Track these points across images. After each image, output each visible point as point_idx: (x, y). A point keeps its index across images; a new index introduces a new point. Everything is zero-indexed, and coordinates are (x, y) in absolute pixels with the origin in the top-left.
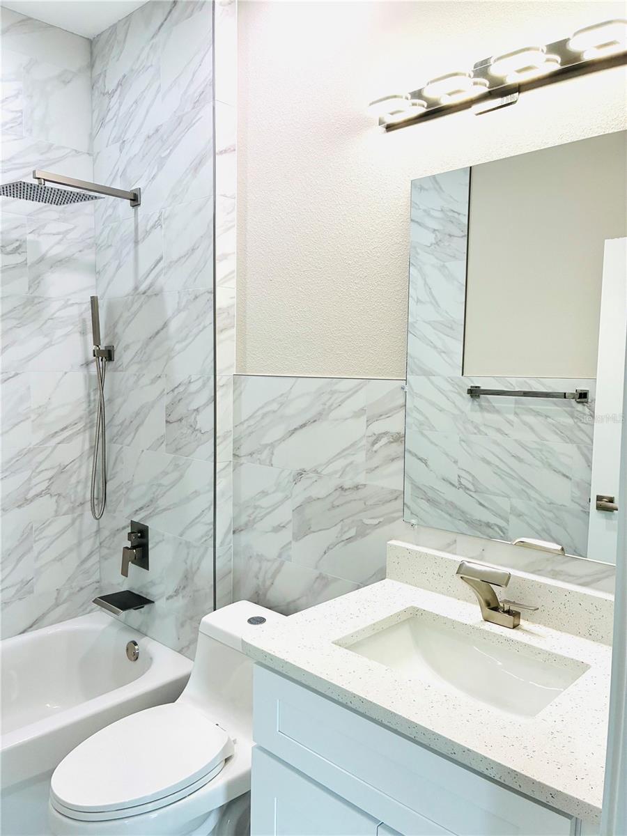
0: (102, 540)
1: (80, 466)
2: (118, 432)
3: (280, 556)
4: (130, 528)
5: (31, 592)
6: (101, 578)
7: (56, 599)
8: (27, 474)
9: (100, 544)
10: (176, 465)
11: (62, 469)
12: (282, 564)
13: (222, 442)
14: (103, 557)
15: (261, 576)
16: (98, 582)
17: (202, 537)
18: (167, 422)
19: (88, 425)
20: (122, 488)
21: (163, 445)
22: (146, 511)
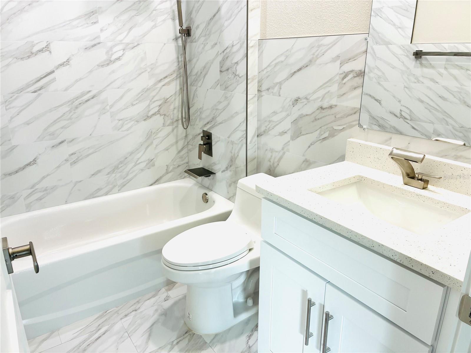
0: (188, 141)
1: (175, 99)
2: (195, 79)
3: (283, 149)
4: (202, 134)
5: (154, 165)
6: (188, 161)
7: (167, 170)
8: (148, 102)
9: (188, 143)
10: (226, 97)
11: (166, 101)
12: (284, 153)
13: (251, 82)
14: (189, 150)
15: (272, 161)
16: (188, 163)
17: (240, 138)
18: (221, 71)
19: (179, 76)
20: (198, 112)
21: (219, 85)
22: (210, 124)
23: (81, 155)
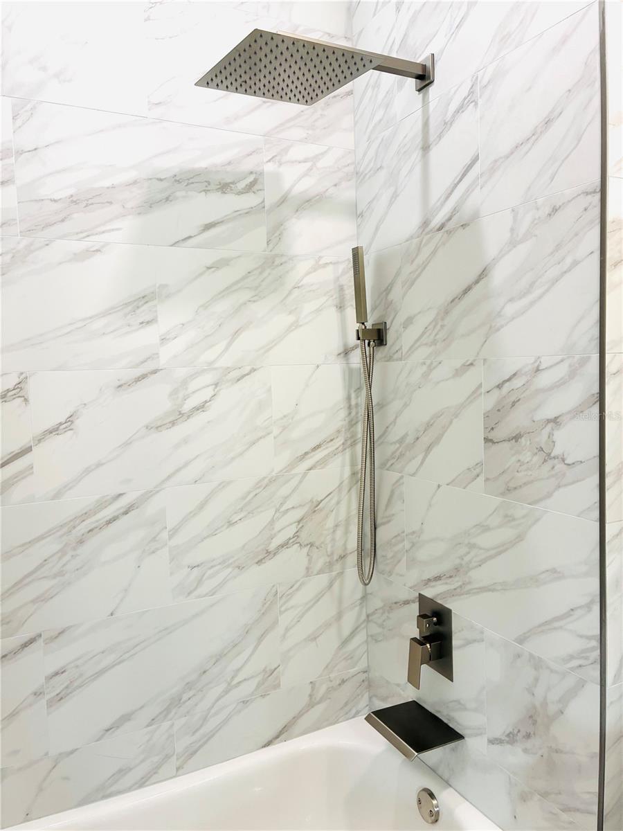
0: (369, 612)
2: (394, 453)
4: (418, 605)
5: (277, 686)
6: (368, 666)
7: (310, 696)
8: (267, 516)
9: (368, 616)
10: (506, 516)
11: (315, 507)
14: (372, 636)
16: (366, 671)
18: (487, 440)
19: (349, 442)
20: (404, 540)
21: (481, 479)
22: (446, 583)
23: (81, 675)
